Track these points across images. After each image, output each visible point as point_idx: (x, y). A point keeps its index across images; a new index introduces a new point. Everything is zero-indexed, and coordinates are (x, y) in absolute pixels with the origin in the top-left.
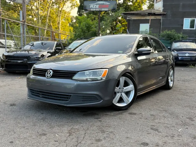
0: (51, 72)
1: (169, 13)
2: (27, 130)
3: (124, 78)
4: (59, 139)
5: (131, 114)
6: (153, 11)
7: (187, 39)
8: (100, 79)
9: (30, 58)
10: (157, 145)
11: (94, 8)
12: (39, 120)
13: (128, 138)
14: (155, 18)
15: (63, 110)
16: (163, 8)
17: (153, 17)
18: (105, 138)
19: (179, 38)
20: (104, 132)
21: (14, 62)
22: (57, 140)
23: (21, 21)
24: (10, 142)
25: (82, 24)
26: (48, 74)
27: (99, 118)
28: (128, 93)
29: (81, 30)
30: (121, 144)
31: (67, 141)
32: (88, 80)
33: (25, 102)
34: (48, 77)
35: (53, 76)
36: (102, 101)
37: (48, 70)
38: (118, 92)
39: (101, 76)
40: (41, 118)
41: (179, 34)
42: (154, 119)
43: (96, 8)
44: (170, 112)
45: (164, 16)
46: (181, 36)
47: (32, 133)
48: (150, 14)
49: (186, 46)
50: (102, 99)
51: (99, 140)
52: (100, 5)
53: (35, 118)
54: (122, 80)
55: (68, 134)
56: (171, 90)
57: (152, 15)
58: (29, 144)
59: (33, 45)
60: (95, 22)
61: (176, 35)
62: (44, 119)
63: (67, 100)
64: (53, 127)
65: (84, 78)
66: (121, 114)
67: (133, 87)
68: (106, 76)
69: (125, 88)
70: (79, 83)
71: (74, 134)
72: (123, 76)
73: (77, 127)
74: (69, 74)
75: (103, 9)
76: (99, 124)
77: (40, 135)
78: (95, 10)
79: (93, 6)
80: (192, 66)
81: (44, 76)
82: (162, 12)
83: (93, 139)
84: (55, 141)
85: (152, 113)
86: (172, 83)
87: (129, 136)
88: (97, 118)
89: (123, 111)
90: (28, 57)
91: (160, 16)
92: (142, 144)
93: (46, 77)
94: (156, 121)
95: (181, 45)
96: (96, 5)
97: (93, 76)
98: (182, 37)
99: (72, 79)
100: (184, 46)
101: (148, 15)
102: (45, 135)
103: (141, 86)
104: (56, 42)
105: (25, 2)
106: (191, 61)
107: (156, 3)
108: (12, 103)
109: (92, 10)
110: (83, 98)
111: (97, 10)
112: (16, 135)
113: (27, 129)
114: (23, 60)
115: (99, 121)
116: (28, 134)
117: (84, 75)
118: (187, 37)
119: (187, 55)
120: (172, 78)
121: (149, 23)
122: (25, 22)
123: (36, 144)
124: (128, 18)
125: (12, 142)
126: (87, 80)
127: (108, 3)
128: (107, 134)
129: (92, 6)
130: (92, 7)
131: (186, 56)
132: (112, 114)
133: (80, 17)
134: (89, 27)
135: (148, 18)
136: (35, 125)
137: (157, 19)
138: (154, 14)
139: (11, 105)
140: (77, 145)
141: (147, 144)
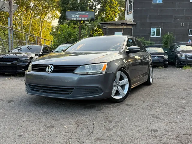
0: (52, 67)
1: (139, 23)
2: (33, 124)
3: (120, 72)
4: (68, 130)
5: (127, 105)
6: (125, 22)
7: (154, 45)
8: (100, 73)
9: (19, 60)
10: (166, 131)
11: (75, 18)
12: (41, 114)
13: (136, 126)
14: (127, 28)
15: (63, 105)
16: (133, 19)
17: (125, 27)
18: (114, 128)
19: (147, 44)
20: (111, 122)
21: (4, 64)
22: (68, 131)
23: (9, 27)
24: (19, 136)
25: (64, 31)
26: (48, 69)
27: (101, 110)
28: (123, 87)
29: (63, 37)
30: (132, 132)
31: (78, 132)
32: (89, 73)
33: (22, 99)
34: (49, 72)
35: (54, 71)
36: (103, 93)
37: (49, 65)
38: (115, 86)
39: (101, 70)
40: (43, 112)
41: (147, 41)
42: (151, 109)
43: (77, 18)
44: (161, 102)
45: (135, 26)
46: (149, 42)
47: (39, 126)
48: (123, 24)
49: (155, 50)
50: (103, 92)
51: (110, 129)
52: (80, 15)
53: (37, 112)
54: (118, 74)
55: (76, 126)
56: (151, 86)
57: (124, 25)
58: (39, 137)
59: (20, 49)
60: (76, 30)
61: (145, 42)
62: (46, 113)
63: (69, 94)
64: (59, 120)
65: (85, 72)
66: (119, 105)
67: (128, 81)
68: (106, 70)
69: (120, 82)
70: (80, 76)
71: (82, 125)
72: (119, 70)
73: (82, 119)
74: (71, 69)
75: (83, 19)
76: (102, 115)
77: (48, 127)
78: (76, 19)
79: (75, 16)
80: (161, 67)
81: (45, 71)
82: (132, 22)
83: (103, 128)
84: (66, 132)
85: (147, 104)
86: (152, 79)
87: (136, 124)
88: (99, 110)
89: (120, 103)
90: (18, 59)
91: (132, 26)
92: (151, 130)
93: (46, 72)
94: (154, 110)
95: (150, 50)
96: (77, 15)
97: (93, 70)
98: (150, 44)
99: (73, 73)
100: (153, 50)
101: (122, 25)
102: (53, 127)
104: (42, 47)
105: (11, 10)
106: (160, 63)
107: (127, 15)
108: (10, 100)
109: (73, 19)
110: (85, 91)
111: (78, 19)
112: (23, 129)
113: (32, 122)
114: (13, 62)
115: (102, 112)
116: (35, 127)
117: (84, 69)
118: (154, 43)
120: (152, 75)
121: (122, 32)
122: (12, 28)
123: (47, 136)
124: (104, 27)
125: (21, 136)
126: (87, 74)
127: (87, 14)
128: (115, 123)
130: (73, 17)
131: (155, 59)
132: (111, 105)
133: (61, 26)
134: (71, 34)
135: (121, 27)
136: (39, 119)
137: (128, 28)
138: (127, 24)
139: (9, 102)
140: (90, 135)
141: (157, 131)
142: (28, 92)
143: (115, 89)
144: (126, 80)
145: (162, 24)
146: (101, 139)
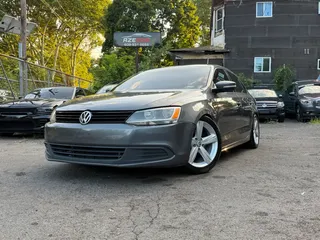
0: (88, 114)
2: (57, 206)
3: (202, 122)
4: (116, 215)
6: (211, 49)
7: (259, 85)
8: (168, 122)
9: (37, 110)
10: (282, 214)
11: (129, 43)
12: (71, 192)
13: (230, 207)
14: (215, 58)
15: (108, 178)
16: (225, 44)
17: (211, 57)
18: (193, 210)
20: (189, 202)
21: (11, 117)
22: (114, 217)
23: (20, 58)
24: (33, 224)
25: (110, 66)
26: (83, 117)
28: (208, 147)
29: (110, 74)
31: (132, 217)
32: (150, 124)
33: (40, 170)
34: (84, 122)
35: (92, 121)
36: (175, 156)
37: (83, 111)
38: (194, 145)
39: (171, 118)
40: (74, 189)
41: (249, 79)
42: (256, 183)
43: (131, 43)
44: (273, 173)
45: (227, 55)
46: (252, 81)
47: (67, 209)
48: (207, 52)
49: (262, 94)
50: (174, 154)
51: (185, 213)
52: (138, 38)
53: (65, 190)
54: (200, 126)
55: (130, 208)
56: (257, 149)
57: (210, 54)
59: (38, 94)
60: (131, 62)
61: (245, 80)
63: (117, 158)
65: (145, 121)
66: (203, 178)
67: (216, 137)
68: (178, 117)
69: (204, 139)
70: (136, 128)
71: (139, 207)
72: (201, 119)
73: (140, 198)
74: (120, 116)
76: (174, 192)
77: (82, 211)
80: (273, 122)
82: (223, 49)
84: (111, 219)
85: (249, 175)
86: (257, 138)
87: (230, 204)
88: (167, 185)
89: (204, 175)
91: (222, 55)
92: (257, 214)
93: (80, 123)
94: (261, 184)
96: (132, 37)
97: (157, 118)
98: (254, 83)
99: (125, 123)
100: (259, 94)
101: (205, 54)
102: (90, 211)
103: (226, 138)
104: (75, 89)
105: (25, 32)
106: (271, 114)
107: (215, 37)
108: (19, 172)
110: (144, 153)
112: (39, 214)
113: (56, 204)
114: (26, 114)
115: (172, 188)
117: (142, 116)
118: (260, 82)
119: (264, 106)
120: (257, 131)
123: (79, 224)
124: (177, 58)
125: (35, 224)
126: (148, 124)
127: (149, 36)
128: (194, 204)
129: (125, 40)
131: (263, 108)
133: (107, 56)
134: (122, 69)
135: (205, 57)
137: (217, 59)
138: (214, 52)
140: (151, 222)
141: (266, 214)
142: (50, 157)
143: (194, 150)
144: (213, 136)
145: (273, 51)
146: (170, 227)
